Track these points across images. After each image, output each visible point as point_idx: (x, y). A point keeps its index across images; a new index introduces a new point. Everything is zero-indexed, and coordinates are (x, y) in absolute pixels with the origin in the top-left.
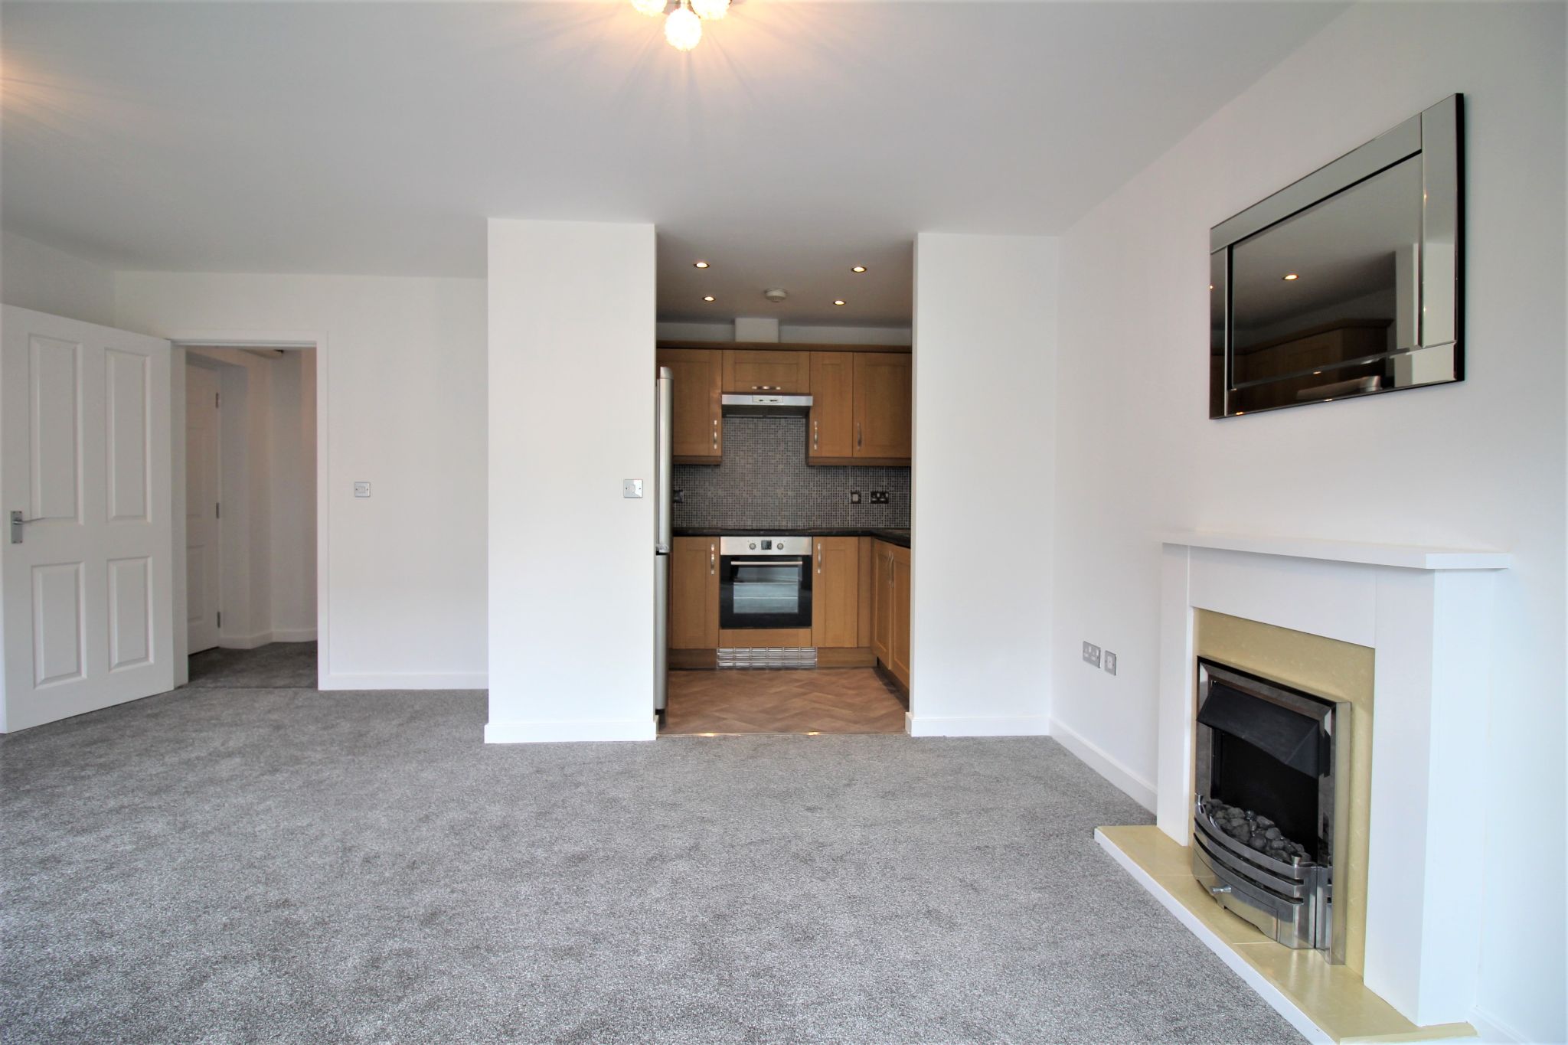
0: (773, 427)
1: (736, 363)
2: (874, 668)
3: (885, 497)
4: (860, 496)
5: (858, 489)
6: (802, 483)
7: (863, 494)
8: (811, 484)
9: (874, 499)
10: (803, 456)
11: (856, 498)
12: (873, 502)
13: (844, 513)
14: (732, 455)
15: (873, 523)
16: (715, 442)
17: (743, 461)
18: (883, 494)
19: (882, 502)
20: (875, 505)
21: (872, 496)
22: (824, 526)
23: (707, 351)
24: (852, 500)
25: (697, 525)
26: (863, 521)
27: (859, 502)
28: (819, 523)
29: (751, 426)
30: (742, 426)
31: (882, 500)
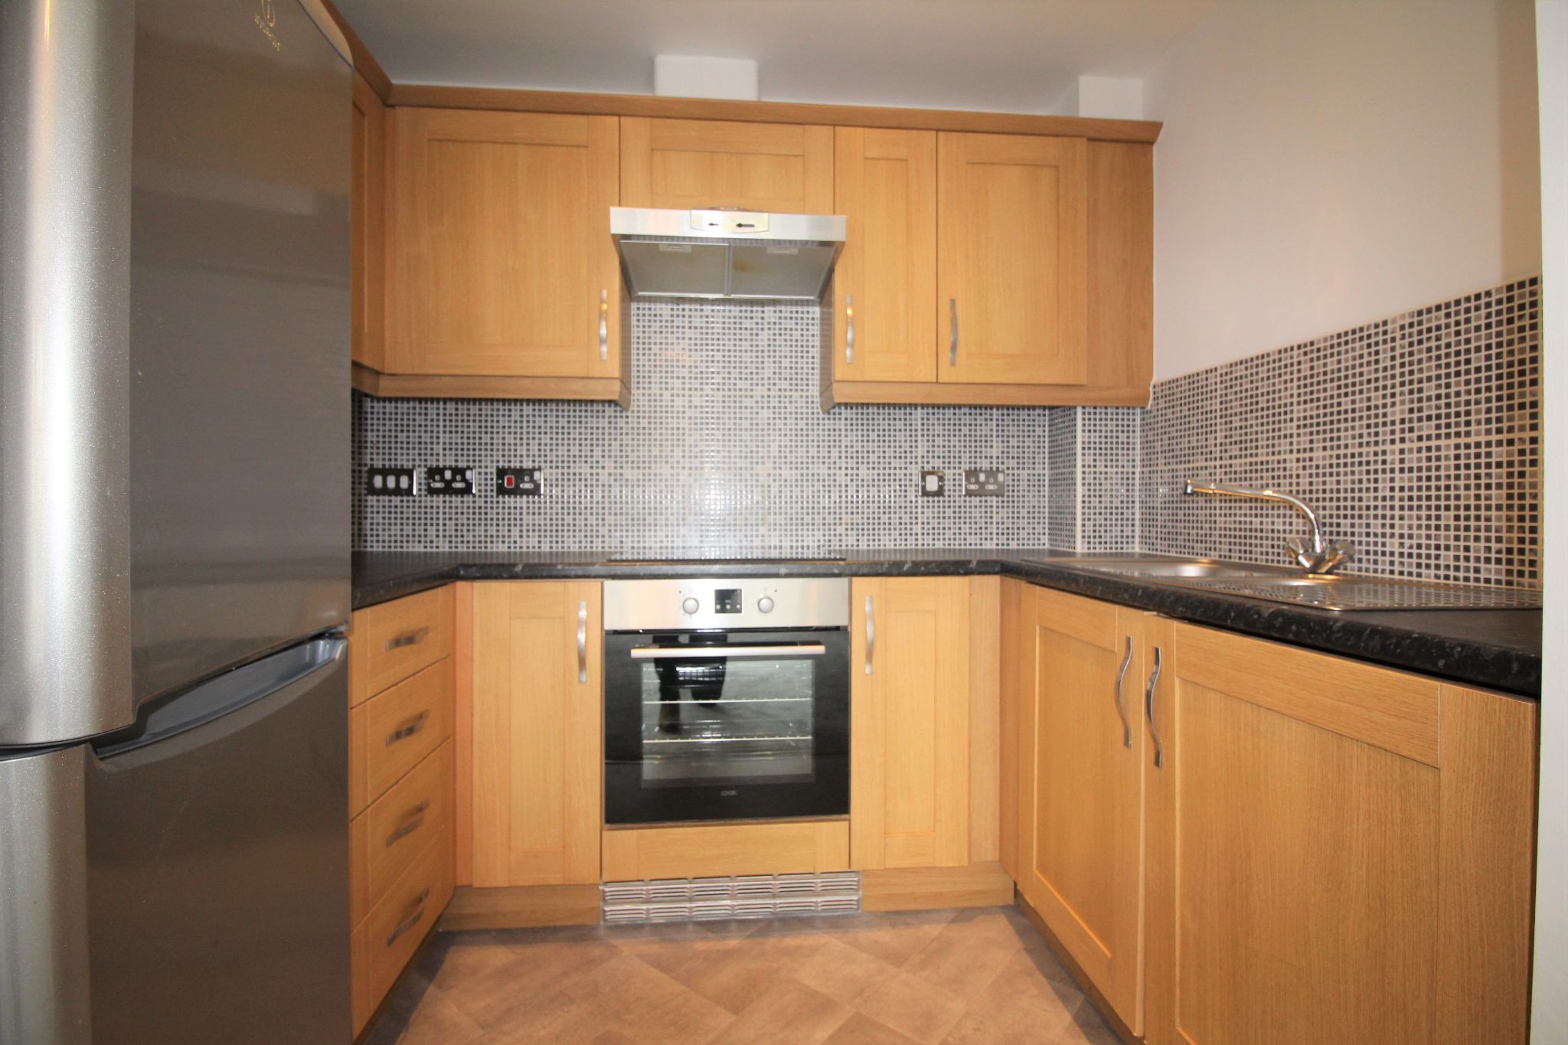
0: (747, 323)
1: (653, 150)
2: (1005, 909)
3: (996, 482)
4: (941, 479)
5: (937, 463)
6: (813, 452)
7: (949, 474)
8: (835, 453)
9: (972, 487)
10: (815, 391)
11: (932, 484)
12: (969, 493)
13: (906, 518)
14: (655, 389)
15: (971, 539)
16: (602, 341)
17: (679, 402)
18: (992, 473)
19: (992, 494)
20: (975, 500)
21: (967, 479)
22: (863, 546)
23: (582, 120)
24: (924, 487)
25: (575, 548)
26: (949, 534)
27: (940, 492)
28: (851, 540)
29: (697, 322)
30: (678, 322)
31: (991, 487)
